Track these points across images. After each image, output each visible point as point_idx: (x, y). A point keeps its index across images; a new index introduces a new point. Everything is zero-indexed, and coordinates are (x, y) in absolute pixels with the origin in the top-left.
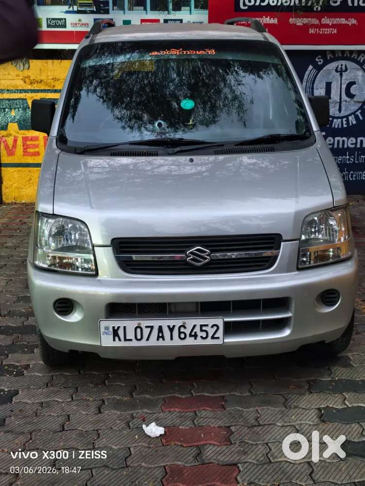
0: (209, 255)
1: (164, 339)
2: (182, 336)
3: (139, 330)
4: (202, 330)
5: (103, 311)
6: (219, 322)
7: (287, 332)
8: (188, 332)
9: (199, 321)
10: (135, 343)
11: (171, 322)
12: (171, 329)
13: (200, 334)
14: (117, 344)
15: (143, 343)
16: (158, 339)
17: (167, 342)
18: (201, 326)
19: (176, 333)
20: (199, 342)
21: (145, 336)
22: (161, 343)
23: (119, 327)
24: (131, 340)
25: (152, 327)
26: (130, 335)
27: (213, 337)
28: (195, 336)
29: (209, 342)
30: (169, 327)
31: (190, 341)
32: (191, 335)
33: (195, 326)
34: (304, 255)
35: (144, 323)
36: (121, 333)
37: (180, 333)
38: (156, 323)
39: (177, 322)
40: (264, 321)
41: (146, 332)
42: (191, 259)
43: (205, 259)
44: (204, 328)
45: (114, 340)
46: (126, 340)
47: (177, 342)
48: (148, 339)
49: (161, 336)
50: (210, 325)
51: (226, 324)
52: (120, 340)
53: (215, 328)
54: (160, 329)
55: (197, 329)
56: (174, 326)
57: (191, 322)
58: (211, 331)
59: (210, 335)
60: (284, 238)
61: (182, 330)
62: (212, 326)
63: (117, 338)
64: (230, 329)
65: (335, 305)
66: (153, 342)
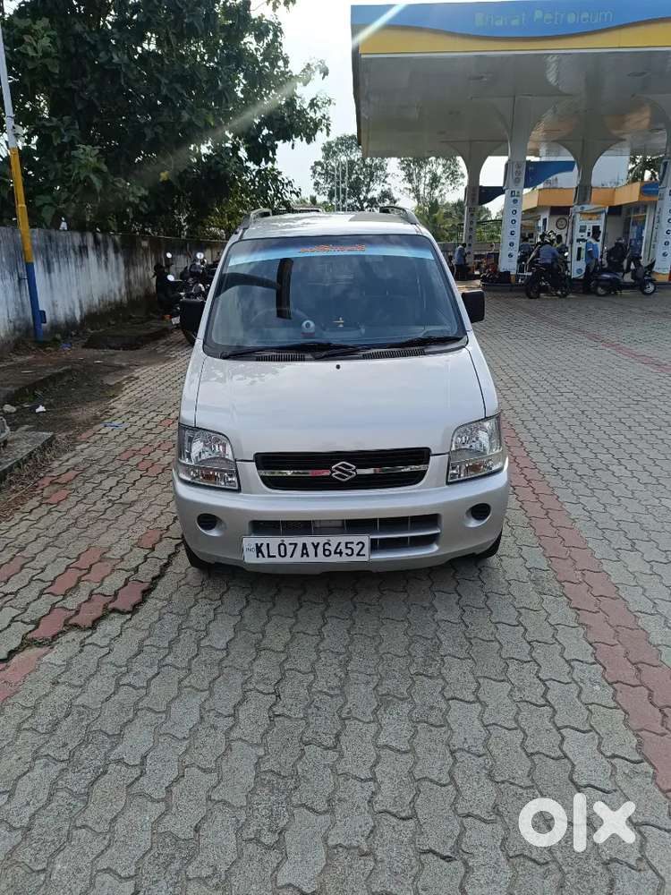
0: (354, 470)
1: (308, 556)
2: (327, 553)
3: (282, 547)
4: (347, 548)
5: (247, 528)
6: (366, 539)
7: (435, 548)
8: (333, 550)
9: (343, 539)
10: (278, 560)
11: (316, 540)
12: (316, 547)
13: (345, 551)
14: (261, 560)
15: (287, 560)
16: (302, 556)
17: (312, 559)
18: (347, 543)
19: (320, 549)
20: (344, 559)
21: (289, 554)
22: (305, 559)
23: (262, 544)
24: (275, 556)
25: (296, 544)
26: (274, 551)
27: (358, 555)
28: (341, 553)
29: (355, 558)
30: (313, 544)
31: (335, 559)
32: (335, 553)
33: (340, 543)
34: (453, 468)
35: (288, 540)
36: (264, 549)
37: (324, 550)
38: (300, 540)
39: (321, 540)
40: (412, 537)
41: (289, 549)
42: (336, 475)
43: (351, 474)
44: (349, 546)
45: (258, 556)
46: (269, 556)
47: (321, 558)
48: (292, 556)
49: (305, 552)
50: (356, 543)
51: (373, 542)
52: (264, 557)
53: (361, 545)
54: (304, 546)
55: (342, 547)
56: (318, 544)
57: (335, 540)
58: (357, 548)
59: (355, 553)
60: (433, 452)
61: (327, 547)
62: (358, 544)
63: (260, 554)
64: (376, 546)
65: (484, 519)
66: (297, 558)
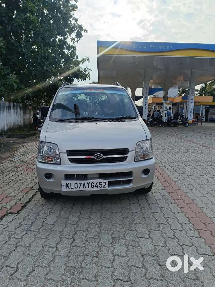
0: (102, 156)
1: (85, 188)
2: (93, 186)
3: (76, 184)
4: (100, 184)
5: (63, 177)
6: (106, 181)
7: (131, 185)
8: (95, 185)
9: (99, 181)
10: (74, 190)
11: (88, 181)
12: (88, 184)
13: (99, 186)
14: (68, 190)
15: (78, 189)
16: (83, 188)
17: (87, 189)
18: (100, 183)
19: (90, 185)
20: (99, 189)
21: (79, 187)
23: (68, 183)
24: (73, 188)
25: (81, 183)
26: (73, 186)
27: (104, 187)
28: (97, 186)
29: (103, 188)
31: (95, 188)
32: (96, 186)
33: (97, 183)
34: (137, 157)
35: (78, 182)
36: (69, 185)
37: (92, 185)
38: (83, 182)
39: (90, 181)
40: (123, 180)
41: (79, 185)
42: (96, 158)
43: (101, 158)
44: (101, 183)
46: (71, 188)
47: (90, 189)
49: (84, 187)
51: (109, 182)
52: (69, 188)
53: (105, 183)
54: (84, 184)
55: (98, 184)
57: (96, 181)
58: (103, 185)
59: (103, 186)
60: (130, 150)
61: (92, 184)
62: (104, 183)
63: (68, 188)
64: (111, 184)
65: (148, 174)
66: (82, 189)
